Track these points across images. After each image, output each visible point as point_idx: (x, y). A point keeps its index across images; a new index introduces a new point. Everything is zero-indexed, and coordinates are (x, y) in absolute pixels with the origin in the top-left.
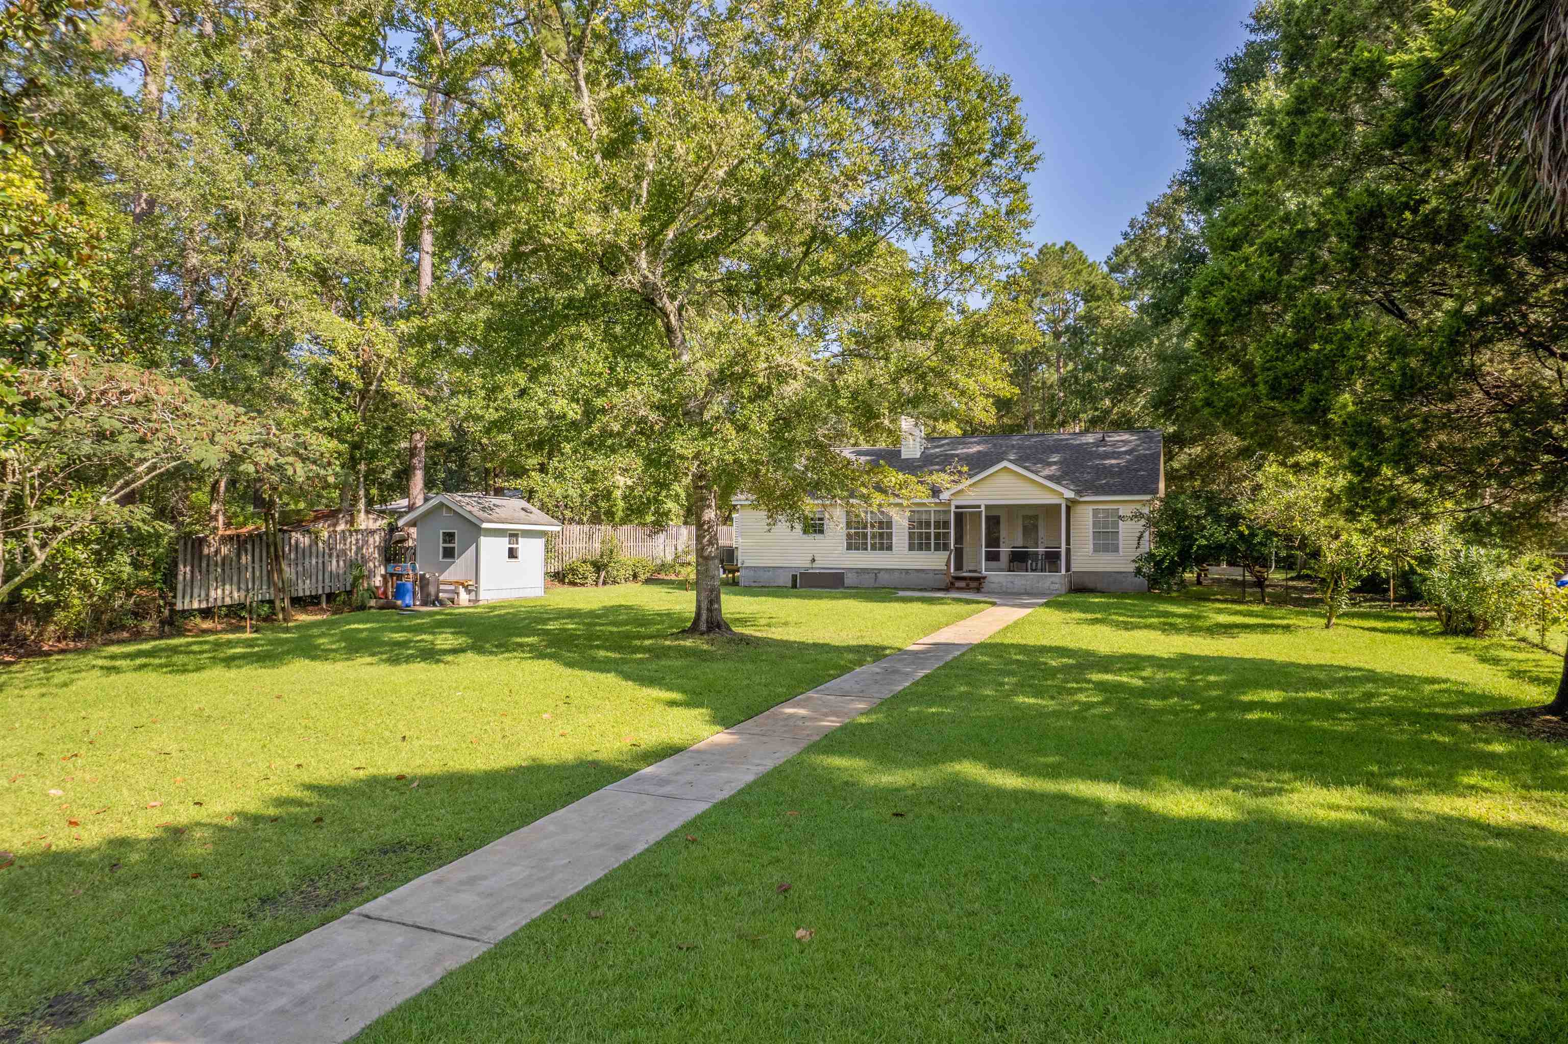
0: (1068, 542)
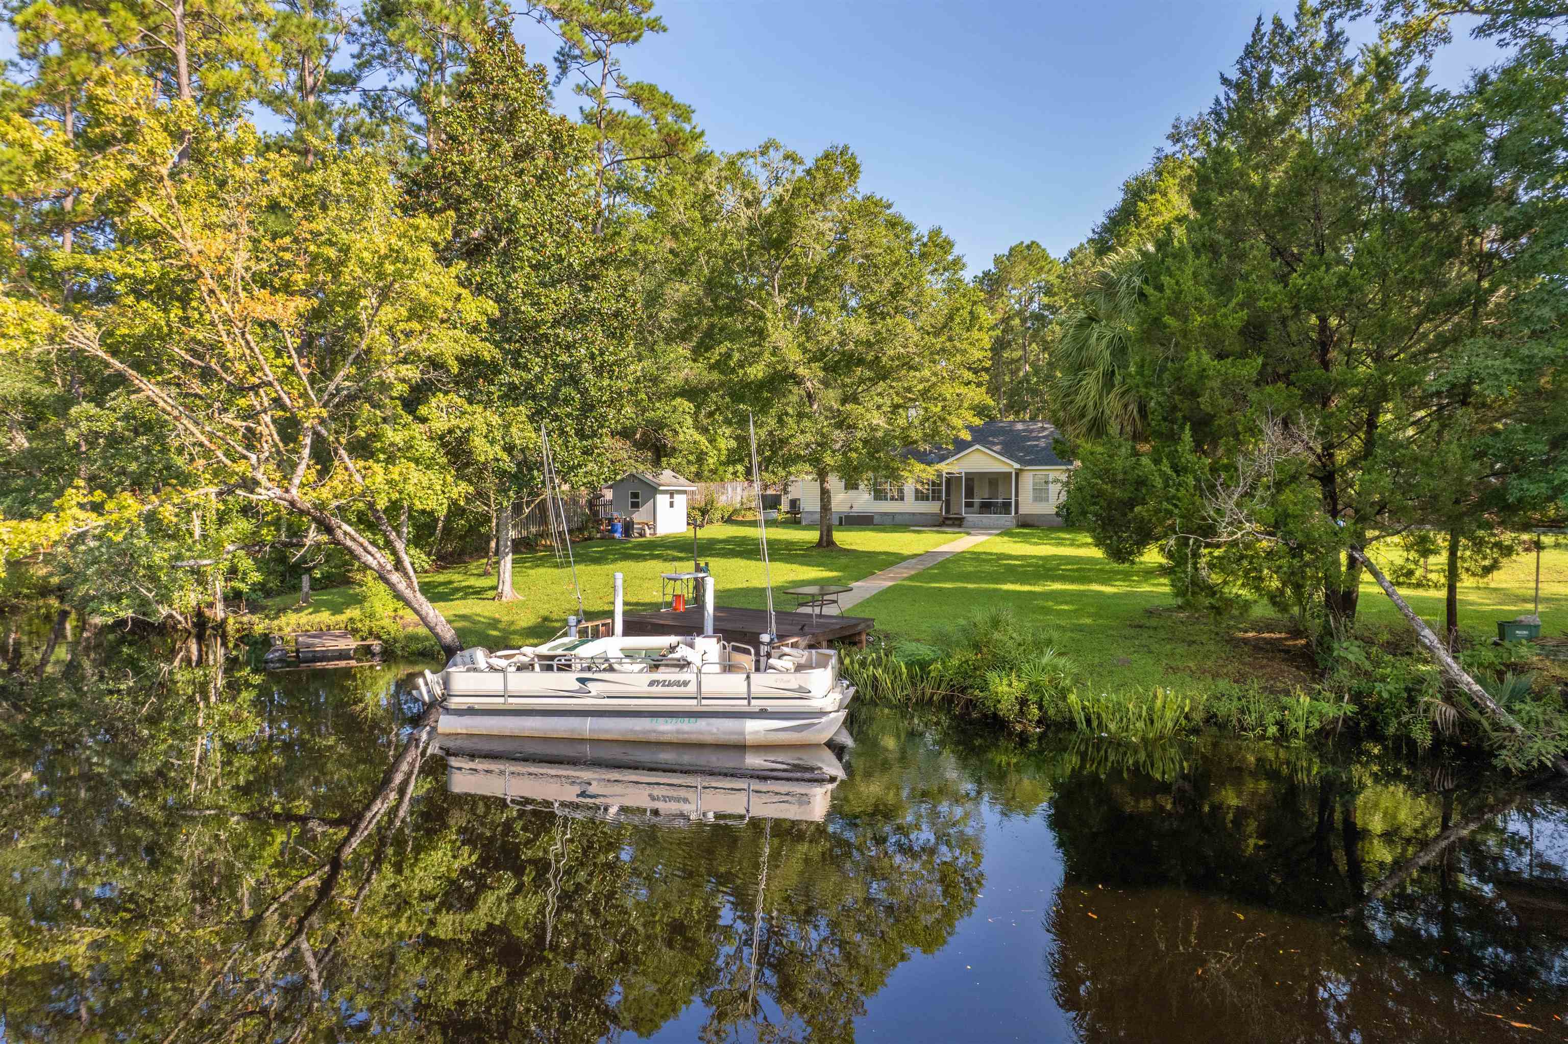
0: (1017, 495)
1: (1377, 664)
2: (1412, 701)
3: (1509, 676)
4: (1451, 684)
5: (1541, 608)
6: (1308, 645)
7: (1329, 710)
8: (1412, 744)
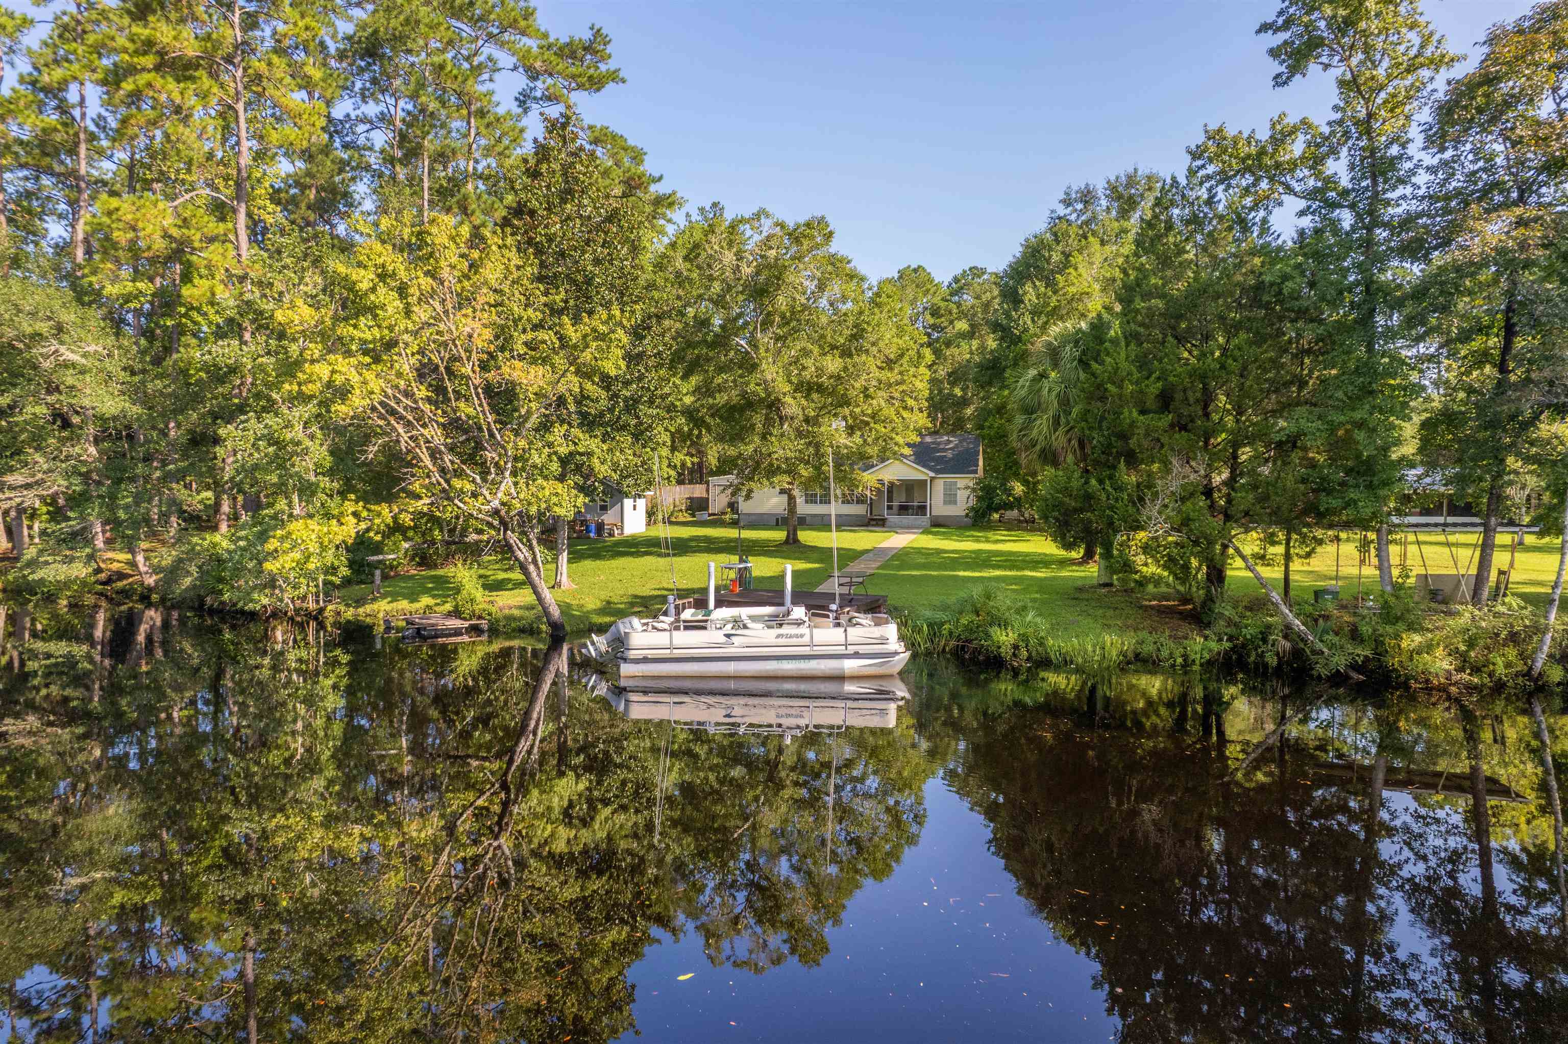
0: (931, 500)
1: (1243, 617)
2: (1265, 640)
3: (1321, 621)
4: (1288, 627)
5: (1340, 583)
6: (1194, 609)
7: (1214, 645)
8: (1266, 666)
